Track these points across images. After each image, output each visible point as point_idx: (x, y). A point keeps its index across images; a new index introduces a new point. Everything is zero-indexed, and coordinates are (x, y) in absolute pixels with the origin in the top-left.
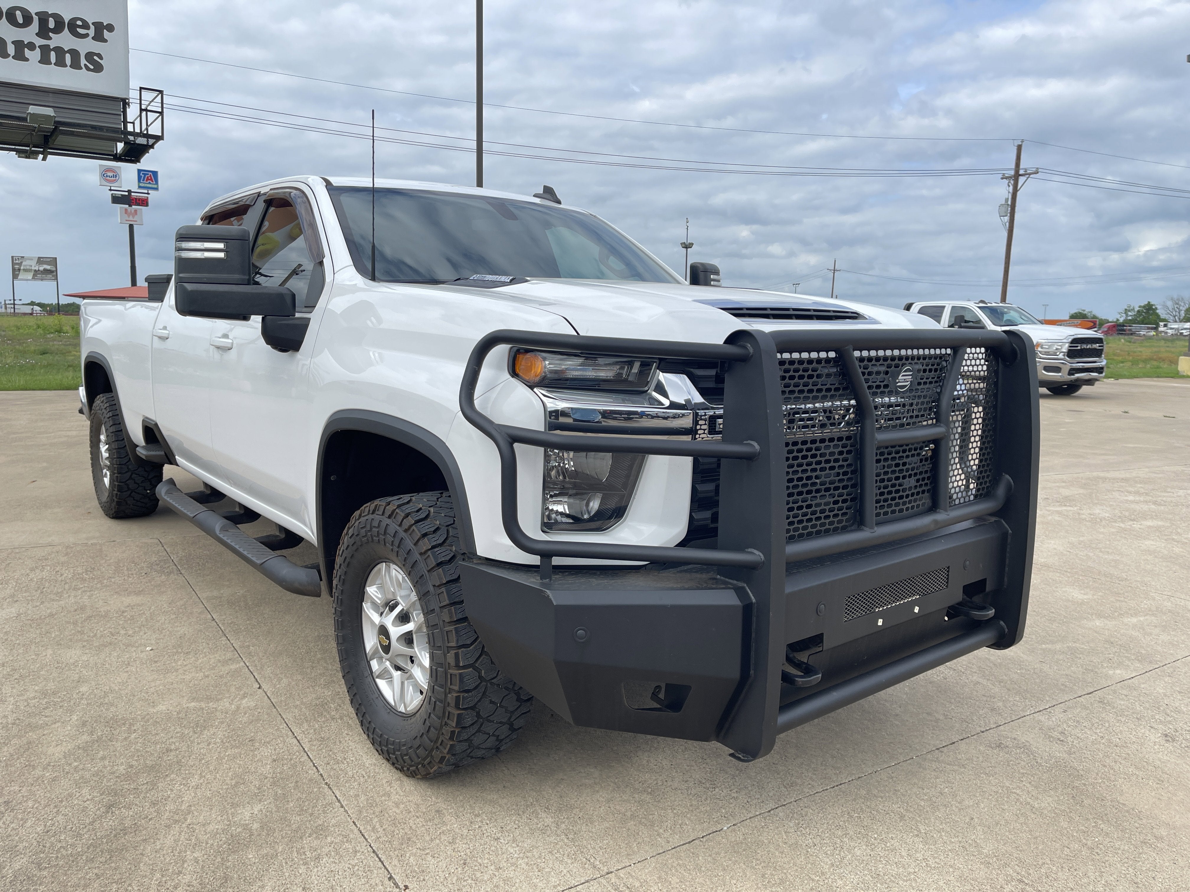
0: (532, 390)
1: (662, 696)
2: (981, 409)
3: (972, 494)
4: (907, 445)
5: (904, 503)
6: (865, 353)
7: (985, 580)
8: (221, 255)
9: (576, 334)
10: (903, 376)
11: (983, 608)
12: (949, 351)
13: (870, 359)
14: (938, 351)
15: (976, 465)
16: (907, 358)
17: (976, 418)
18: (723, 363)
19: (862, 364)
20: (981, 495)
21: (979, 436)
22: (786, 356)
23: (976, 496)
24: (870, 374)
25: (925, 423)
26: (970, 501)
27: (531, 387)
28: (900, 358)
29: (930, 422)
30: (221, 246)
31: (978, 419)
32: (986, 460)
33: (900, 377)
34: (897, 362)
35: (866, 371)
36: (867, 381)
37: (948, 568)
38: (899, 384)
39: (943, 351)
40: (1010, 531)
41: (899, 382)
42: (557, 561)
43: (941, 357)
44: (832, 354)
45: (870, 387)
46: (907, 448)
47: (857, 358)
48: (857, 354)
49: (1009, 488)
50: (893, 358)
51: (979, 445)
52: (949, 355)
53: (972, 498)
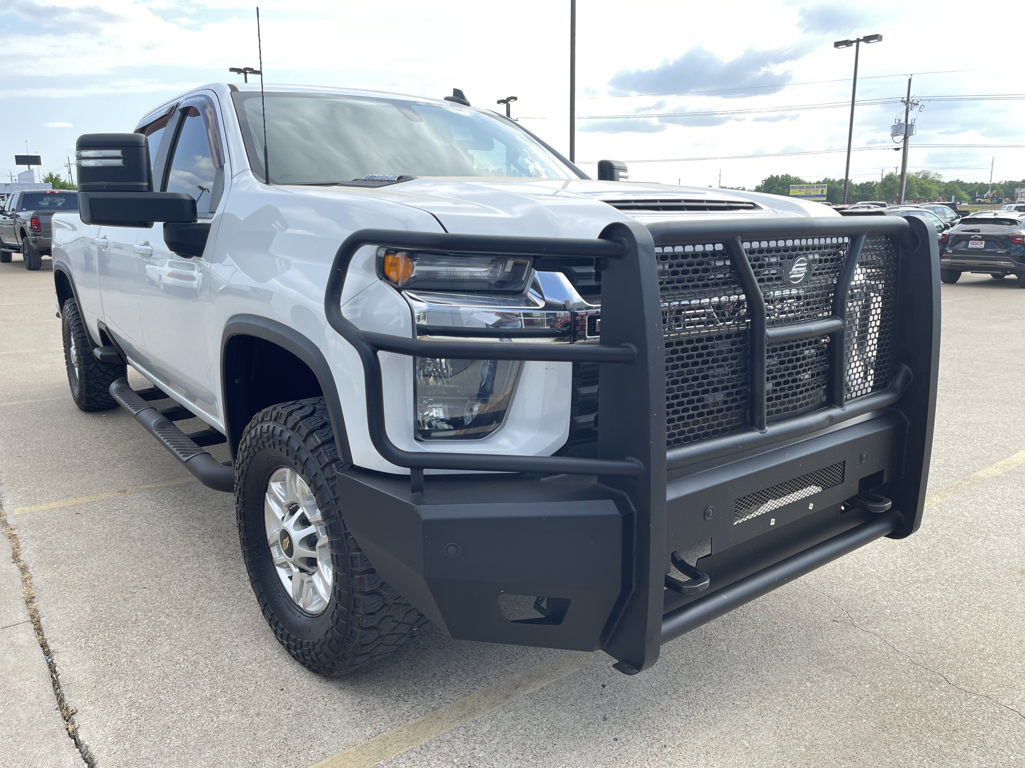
0: (400, 293)
1: (544, 605)
2: (879, 299)
3: (869, 386)
4: (801, 340)
5: (798, 400)
6: (755, 245)
7: (883, 471)
8: (119, 162)
9: (444, 232)
10: (797, 267)
11: (880, 501)
12: (846, 240)
13: (761, 251)
14: (834, 240)
15: (874, 357)
16: (801, 249)
17: (874, 308)
18: (598, 260)
19: (752, 256)
20: (879, 386)
21: (878, 326)
22: (668, 249)
23: (873, 388)
24: (761, 266)
25: (821, 315)
26: (867, 393)
27: (399, 290)
28: (794, 249)
29: (826, 314)
30: (118, 153)
31: (876, 309)
32: (884, 350)
33: (794, 269)
34: (790, 252)
35: (757, 263)
36: (757, 274)
37: (844, 462)
38: (792, 276)
39: (840, 240)
40: (908, 422)
41: (792, 274)
42: (427, 472)
43: (838, 246)
44: (719, 247)
45: (760, 281)
46: (801, 342)
47: (746, 250)
48: (746, 245)
49: (907, 378)
50: (786, 249)
51: (877, 336)
52: (846, 244)
53: (869, 390)
